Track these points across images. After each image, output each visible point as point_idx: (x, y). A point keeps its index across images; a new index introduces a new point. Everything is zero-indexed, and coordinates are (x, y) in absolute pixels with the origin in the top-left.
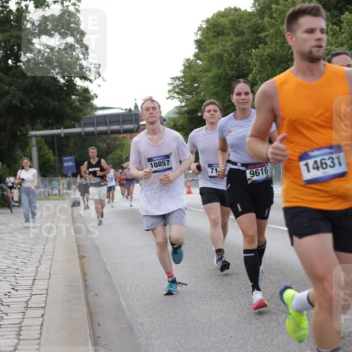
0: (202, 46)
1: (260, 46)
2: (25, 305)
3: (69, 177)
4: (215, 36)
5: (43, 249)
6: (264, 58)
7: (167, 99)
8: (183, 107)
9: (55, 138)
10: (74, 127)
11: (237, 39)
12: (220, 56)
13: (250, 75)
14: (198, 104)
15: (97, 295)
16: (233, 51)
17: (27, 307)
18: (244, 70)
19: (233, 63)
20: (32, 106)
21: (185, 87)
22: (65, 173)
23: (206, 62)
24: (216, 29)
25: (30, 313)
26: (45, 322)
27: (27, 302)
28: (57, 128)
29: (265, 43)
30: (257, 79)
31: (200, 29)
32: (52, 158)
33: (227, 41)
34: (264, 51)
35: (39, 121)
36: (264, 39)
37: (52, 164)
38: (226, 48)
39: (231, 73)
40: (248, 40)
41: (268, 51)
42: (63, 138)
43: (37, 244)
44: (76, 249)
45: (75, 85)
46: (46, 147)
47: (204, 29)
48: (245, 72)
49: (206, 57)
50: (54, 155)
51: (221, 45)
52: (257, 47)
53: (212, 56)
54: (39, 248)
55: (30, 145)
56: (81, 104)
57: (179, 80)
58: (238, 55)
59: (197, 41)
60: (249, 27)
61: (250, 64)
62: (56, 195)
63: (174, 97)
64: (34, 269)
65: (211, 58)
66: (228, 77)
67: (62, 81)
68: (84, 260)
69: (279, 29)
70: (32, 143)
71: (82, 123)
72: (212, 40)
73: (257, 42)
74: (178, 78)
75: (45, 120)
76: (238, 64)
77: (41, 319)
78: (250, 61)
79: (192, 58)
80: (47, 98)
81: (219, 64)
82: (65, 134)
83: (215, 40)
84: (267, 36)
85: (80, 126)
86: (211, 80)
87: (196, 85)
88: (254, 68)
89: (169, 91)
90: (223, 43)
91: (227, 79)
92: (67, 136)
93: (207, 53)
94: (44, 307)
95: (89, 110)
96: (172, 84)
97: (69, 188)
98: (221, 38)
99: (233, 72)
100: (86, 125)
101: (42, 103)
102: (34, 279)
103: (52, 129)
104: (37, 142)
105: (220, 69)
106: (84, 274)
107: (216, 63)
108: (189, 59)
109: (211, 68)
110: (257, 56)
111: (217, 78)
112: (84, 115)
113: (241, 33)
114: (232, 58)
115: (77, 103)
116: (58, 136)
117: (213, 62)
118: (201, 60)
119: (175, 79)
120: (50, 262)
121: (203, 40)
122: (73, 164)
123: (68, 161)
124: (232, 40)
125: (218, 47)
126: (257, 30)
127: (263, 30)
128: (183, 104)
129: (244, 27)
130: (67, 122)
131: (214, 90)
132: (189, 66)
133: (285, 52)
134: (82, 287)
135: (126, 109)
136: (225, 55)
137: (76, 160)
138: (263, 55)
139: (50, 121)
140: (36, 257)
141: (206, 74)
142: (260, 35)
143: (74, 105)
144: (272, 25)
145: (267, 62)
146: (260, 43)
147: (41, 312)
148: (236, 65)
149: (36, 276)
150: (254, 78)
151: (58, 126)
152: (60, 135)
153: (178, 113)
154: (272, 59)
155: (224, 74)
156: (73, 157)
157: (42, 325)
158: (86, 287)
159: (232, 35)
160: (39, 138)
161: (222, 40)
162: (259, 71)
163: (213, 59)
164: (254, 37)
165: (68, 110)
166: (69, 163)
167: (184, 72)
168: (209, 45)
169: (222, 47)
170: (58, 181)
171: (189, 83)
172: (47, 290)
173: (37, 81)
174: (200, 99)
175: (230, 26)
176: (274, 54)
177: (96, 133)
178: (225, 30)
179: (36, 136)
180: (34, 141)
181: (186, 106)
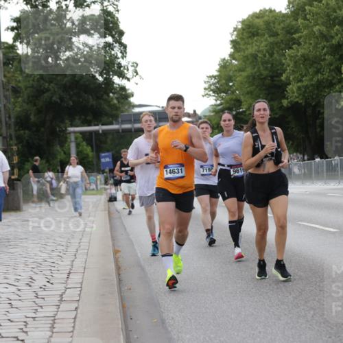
0: (238, 47)
1: (294, 46)
2: (59, 299)
3: (106, 173)
4: (250, 37)
5: (79, 243)
6: (297, 58)
7: (203, 96)
8: (219, 105)
9: (94, 134)
10: (111, 123)
11: (271, 40)
12: (255, 56)
13: (284, 75)
14: (233, 102)
15: (130, 289)
16: (267, 51)
17: (61, 301)
18: (278, 70)
19: (267, 63)
20: (71, 103)
21: (221, 85)
22: (102, 169)
23: (241, 62)
24: (251, 30)
25: (63, 306)
26: (79, 315)
27: (61, 295)
28: (95, 125)
29: (299, 44)
30: (291, 78)
31: (235, 29)
32: (91, 154)
33: (262, 42)
34: (298, 51)
35: (77, 118)
36: (298, 40)
37: (90, 160)
38: (261, 49)
39: (265, 73)
40: (282, 41)
41: (301, 51)
42: (101, 134)
43: (73, 238)
44: (111, 243)
45: (114, 83)
46: (84, 143)
47: (239, 30)
48: (279, 72)
49: (241, 57)
50: (93, 151)
51: (256, 45)
52: (291, 48)
53: (247, 56)
54: (75, 242)
55: (69, 140)
56: (119, 102)
57: (215, 79)
58: (271, 55)
59: (233, 42)
60: (283, 28)
61: (284, 64)
62: (93, 189)
63: (210, 95)
64: (69, 263)
65: (246, 58)
66: (262, 77)
67: (100, 79)
68: (118, 255)
69: (313, 31)
70: (70, 139)
71: (120, 120)
72: (247, 40)
73: (291, 43)
74: (214, 77)
75: (83, 117)
76: (272, 64)
77: (75, 312)
78: (284, 61)
79: (227, 57)
80: (86, 95)
81: (255, 63)
82: (103, 131)
83: (250, 41)
84: (300, 37)
85: (118, 124)
86: (245, 80)
87: (231, 84)
88: (288, 68)
89: (205, 89)
90: (258, 44)
91: (261, 79)
92: (105, 133)
93: (242, 53)
94: (78, 301)
95: (126, 107)
96: (208, 82)
97: (106, 183)
98: (255, 38)
99: (267, 72)
100: (123, 122)
101: (81, 100)
102: (69, 273)
103: (90, 125)
104: (76, 138)
105: (254, 68)
106: (118, 268)
107: (250, 63)
108: (224, 59)
109: (246, 68)
110: (291, 57)
111: (251, 78)
112: (122, 112)
113: (275, 34)
114: (266, 59)
115: (115, 101)
116: (96, 132)
117: (248, 62)
118: (236, 60)
119: (211, 77)
120: (85, 256)
121: (239, 40)
122: (111, 160)
123: (105, 157)
124: (266, 40)
125: (252, 47)
126: (290, 31)
127: (297, 31)
128: (219, 102)
129: (278, 28)
130: (105, 119)
131: (249, 89)
132: (224, 66)
133: (318, 53)
134: (115, 282)
135: (163, 107)
136: (260, 55)
137: (113, 155)
138: (297, 56)
139: (89, 118)
140: (72, 250)
141: (240, 73)
142: (294, 36)
143: (112, 103)
144: (306, 27)
145: (301, 62)
146: (294, 43)
147: (75, 305)
148: (269, 65)
149: (71, 269)
150: (288, 78)
151: (96, 123)
152: (98, 131)
153: (213, 112)
154: (305, 60)
155: (258, 74)
156: (110, 154)
157: (75, 318)
158: (120, 281)
159: (267, 36)
160: (78, 134)
161: (256, 41)
162: (293, 71)
163: (248, 59)
164: (288, 37)
165: (106, 107)
166: (106, 159)
167: (219, 71)
168: (244, 45)
169: (256, 47)
170: (96, 176)
171: (224, 81)
172: (81, 283)
173: (76, 79)
174: (234, 97)
175: (265, 26)
176: (307, 55)
177: (133, 130)
178: (260, 31)
179: (75, 132)
180: (72, 137)
181: (221, 104)
